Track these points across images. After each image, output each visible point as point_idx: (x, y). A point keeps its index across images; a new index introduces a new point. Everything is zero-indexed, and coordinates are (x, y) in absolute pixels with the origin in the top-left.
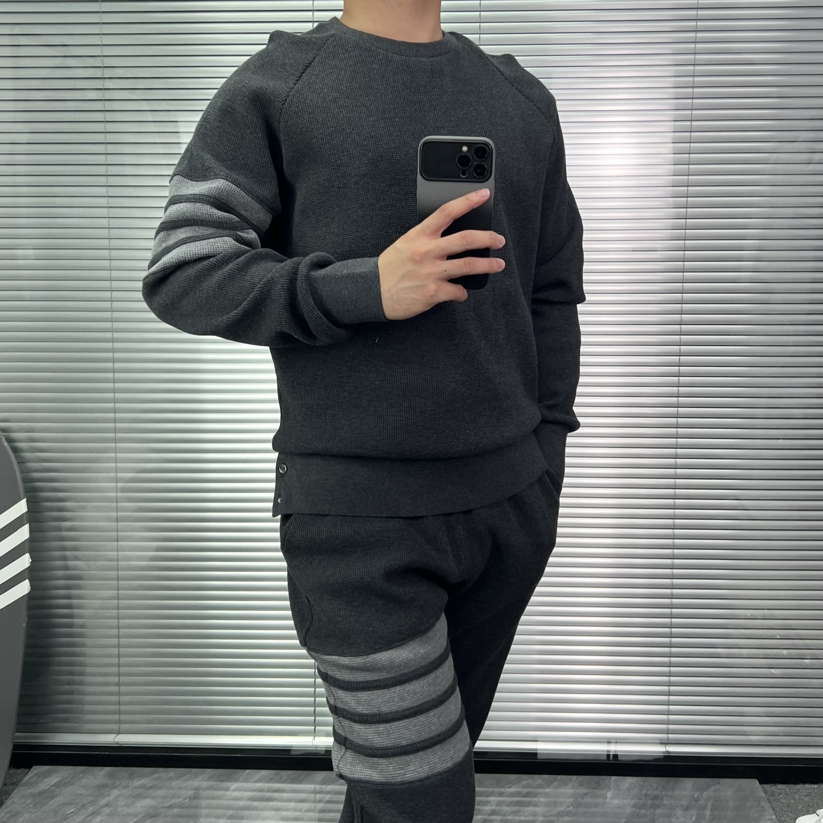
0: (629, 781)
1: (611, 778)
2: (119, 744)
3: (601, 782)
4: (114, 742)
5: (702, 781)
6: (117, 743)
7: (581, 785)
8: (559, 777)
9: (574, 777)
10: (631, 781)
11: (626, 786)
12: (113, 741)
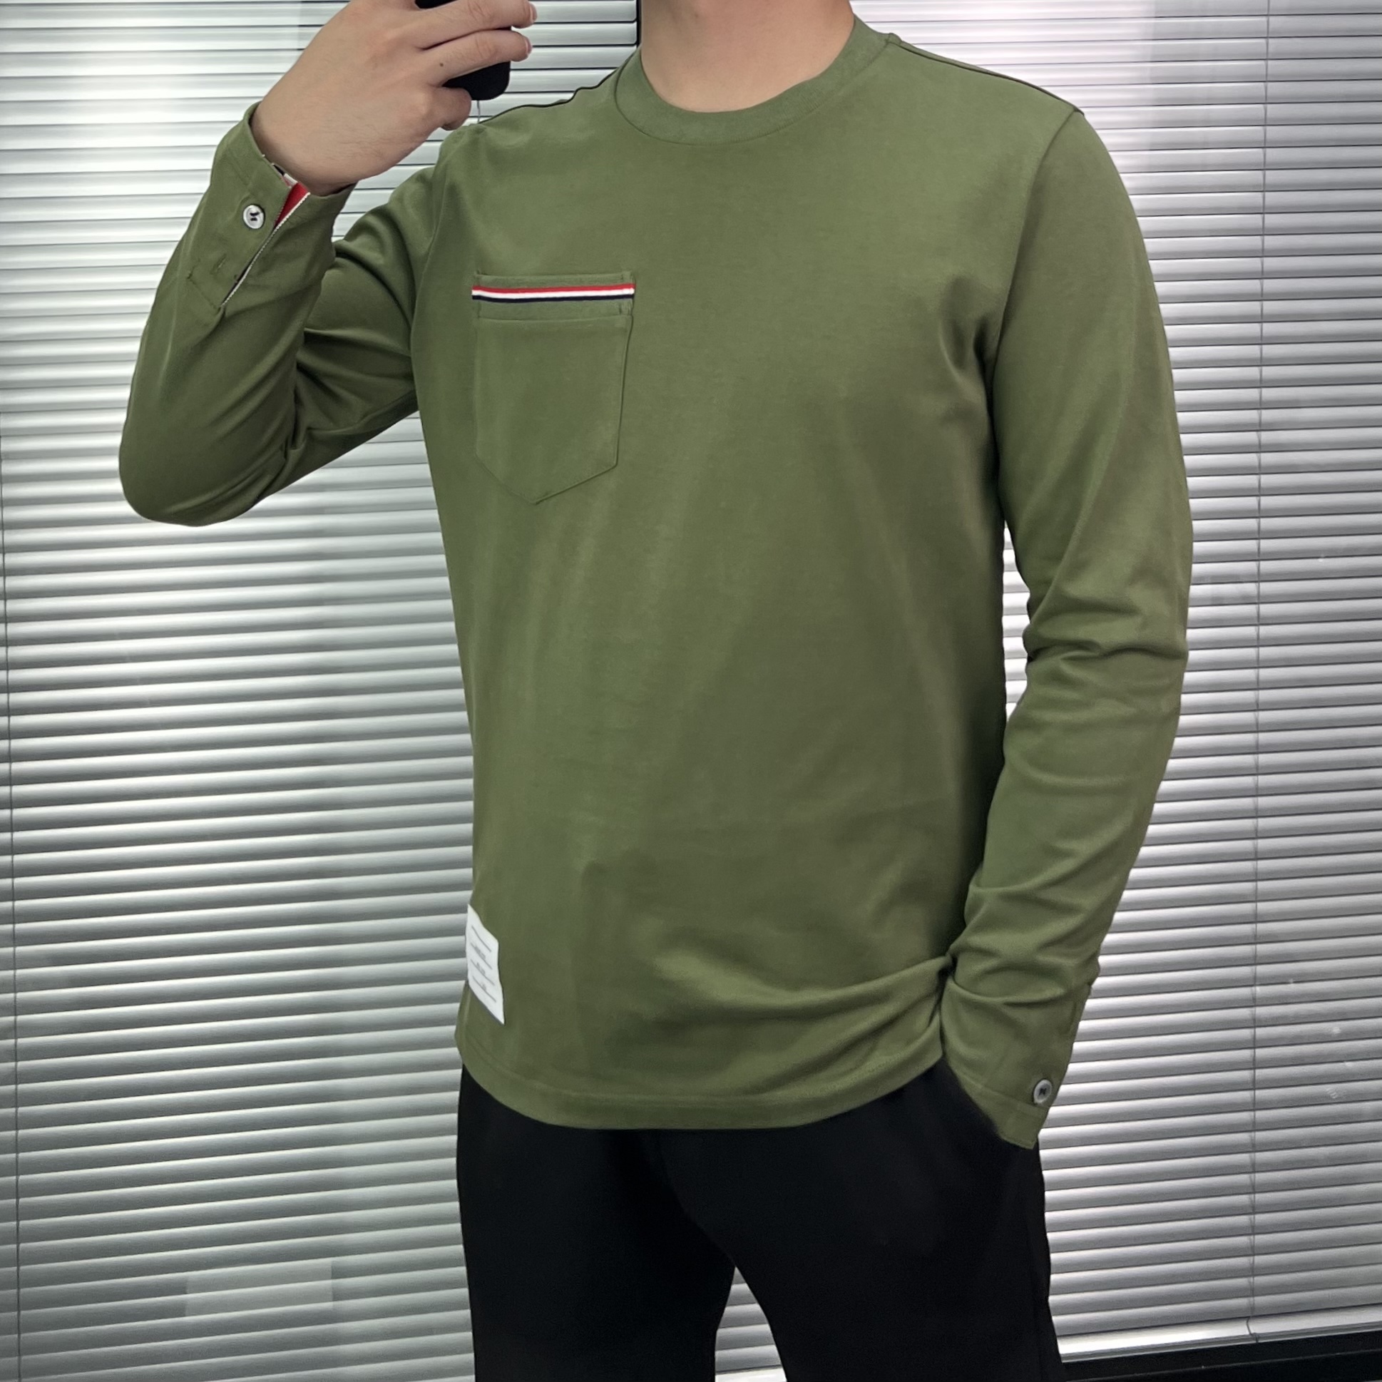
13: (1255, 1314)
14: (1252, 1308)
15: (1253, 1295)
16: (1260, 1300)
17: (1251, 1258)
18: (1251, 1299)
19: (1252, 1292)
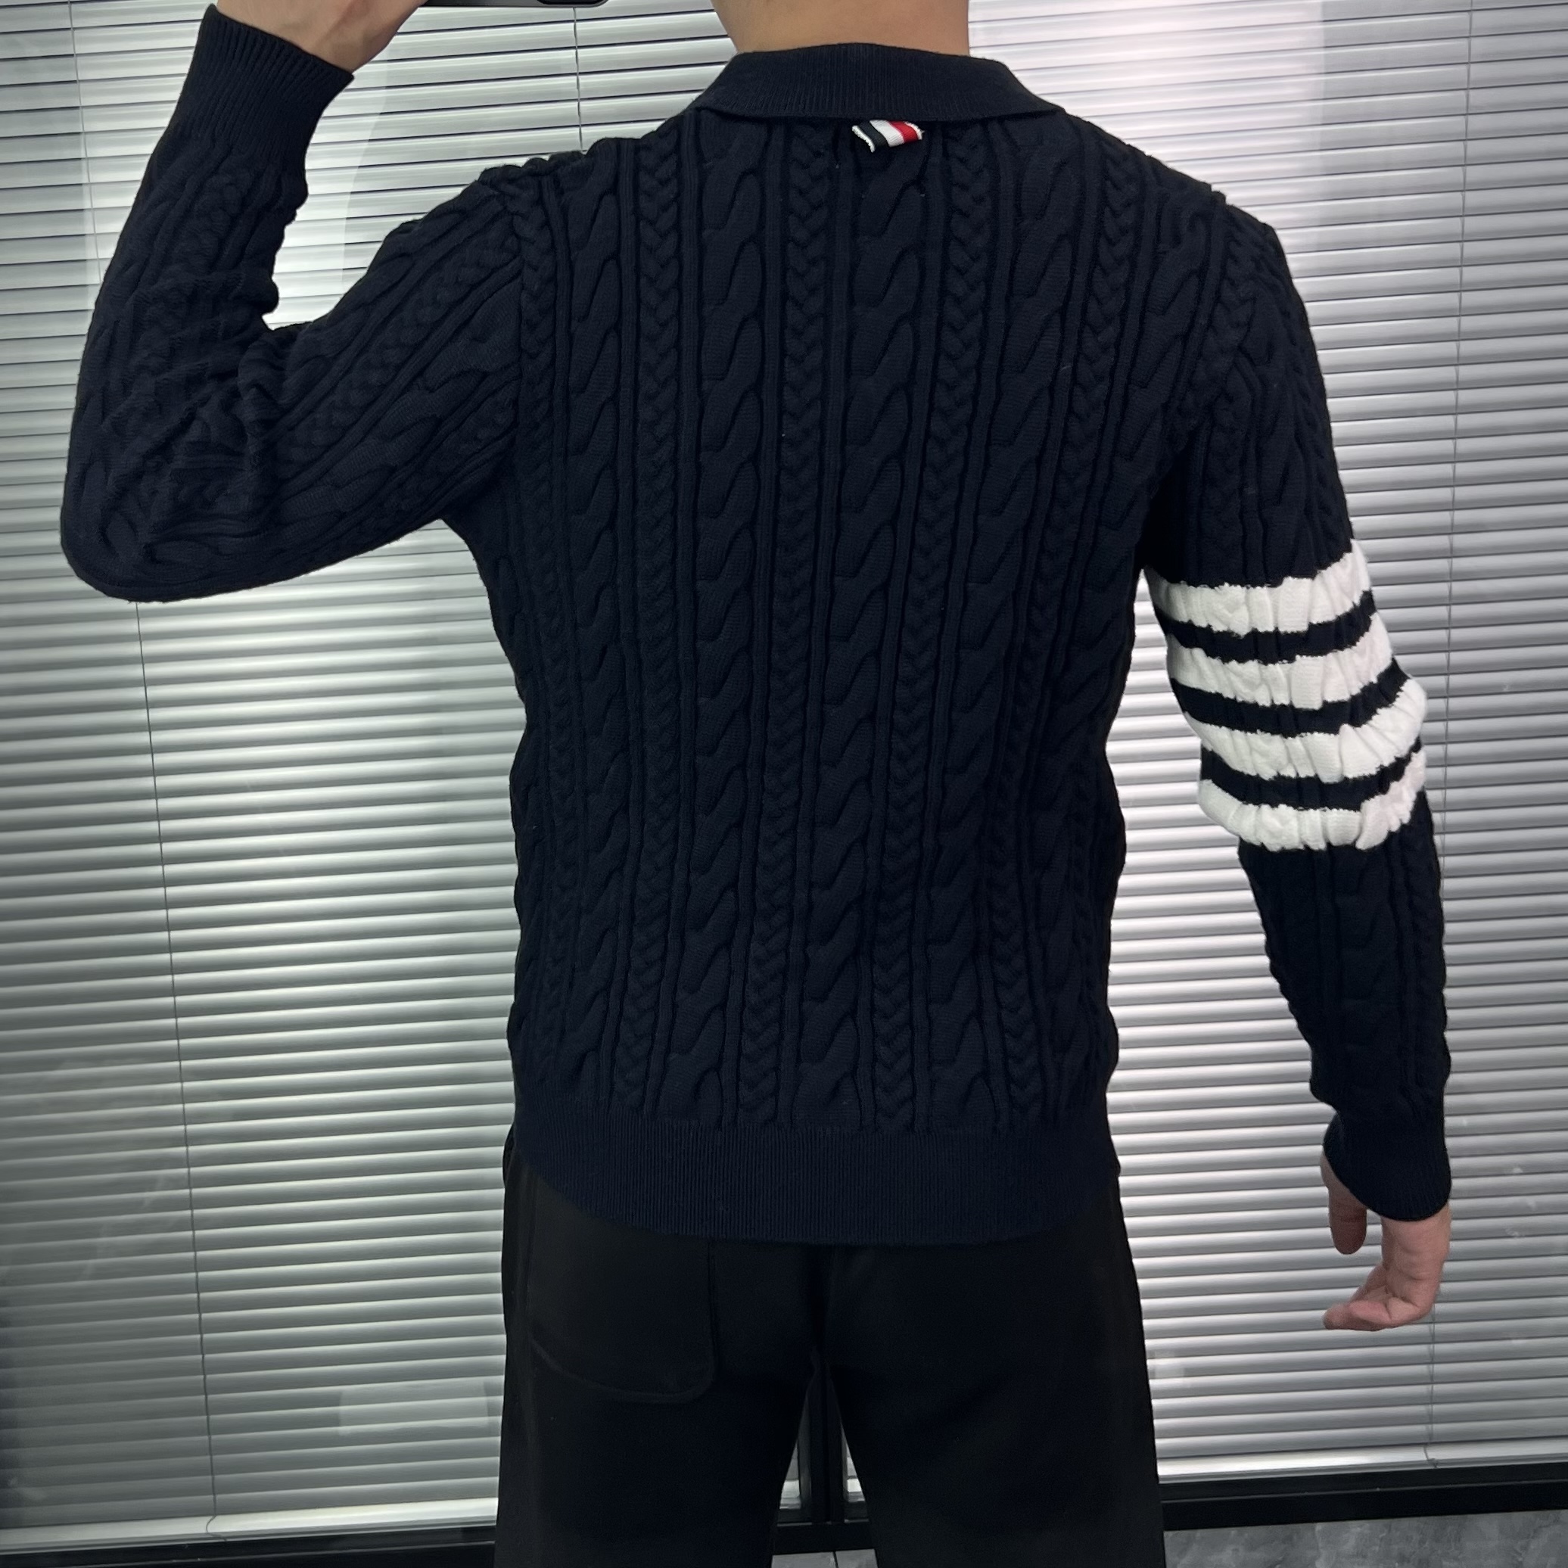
0: (1355, 1532)
1: (1314, 1529)
2: (220, 1538)
3: (1295, 1537)
4: (208, 1534)
5: (1519, 1518)
6: (215, 1536)
7: (1252, 1547)
8: (1199, 1533)
9: (1233, 1532)
10: (1359, 1529)
11: (1352, 1542)
12: (204, 1531)
13: (1433, 1441)
14: (1431, 1435)
15: (1431, 1423)
16: (1438, 1428)
17: (1430, 1387)
18: (1430, 1426)
19: (1431, 1419)
